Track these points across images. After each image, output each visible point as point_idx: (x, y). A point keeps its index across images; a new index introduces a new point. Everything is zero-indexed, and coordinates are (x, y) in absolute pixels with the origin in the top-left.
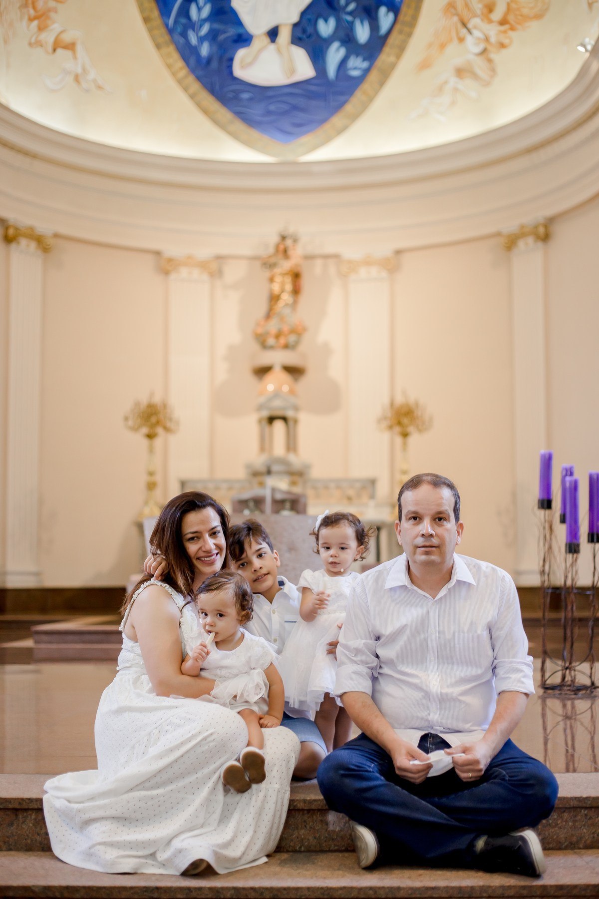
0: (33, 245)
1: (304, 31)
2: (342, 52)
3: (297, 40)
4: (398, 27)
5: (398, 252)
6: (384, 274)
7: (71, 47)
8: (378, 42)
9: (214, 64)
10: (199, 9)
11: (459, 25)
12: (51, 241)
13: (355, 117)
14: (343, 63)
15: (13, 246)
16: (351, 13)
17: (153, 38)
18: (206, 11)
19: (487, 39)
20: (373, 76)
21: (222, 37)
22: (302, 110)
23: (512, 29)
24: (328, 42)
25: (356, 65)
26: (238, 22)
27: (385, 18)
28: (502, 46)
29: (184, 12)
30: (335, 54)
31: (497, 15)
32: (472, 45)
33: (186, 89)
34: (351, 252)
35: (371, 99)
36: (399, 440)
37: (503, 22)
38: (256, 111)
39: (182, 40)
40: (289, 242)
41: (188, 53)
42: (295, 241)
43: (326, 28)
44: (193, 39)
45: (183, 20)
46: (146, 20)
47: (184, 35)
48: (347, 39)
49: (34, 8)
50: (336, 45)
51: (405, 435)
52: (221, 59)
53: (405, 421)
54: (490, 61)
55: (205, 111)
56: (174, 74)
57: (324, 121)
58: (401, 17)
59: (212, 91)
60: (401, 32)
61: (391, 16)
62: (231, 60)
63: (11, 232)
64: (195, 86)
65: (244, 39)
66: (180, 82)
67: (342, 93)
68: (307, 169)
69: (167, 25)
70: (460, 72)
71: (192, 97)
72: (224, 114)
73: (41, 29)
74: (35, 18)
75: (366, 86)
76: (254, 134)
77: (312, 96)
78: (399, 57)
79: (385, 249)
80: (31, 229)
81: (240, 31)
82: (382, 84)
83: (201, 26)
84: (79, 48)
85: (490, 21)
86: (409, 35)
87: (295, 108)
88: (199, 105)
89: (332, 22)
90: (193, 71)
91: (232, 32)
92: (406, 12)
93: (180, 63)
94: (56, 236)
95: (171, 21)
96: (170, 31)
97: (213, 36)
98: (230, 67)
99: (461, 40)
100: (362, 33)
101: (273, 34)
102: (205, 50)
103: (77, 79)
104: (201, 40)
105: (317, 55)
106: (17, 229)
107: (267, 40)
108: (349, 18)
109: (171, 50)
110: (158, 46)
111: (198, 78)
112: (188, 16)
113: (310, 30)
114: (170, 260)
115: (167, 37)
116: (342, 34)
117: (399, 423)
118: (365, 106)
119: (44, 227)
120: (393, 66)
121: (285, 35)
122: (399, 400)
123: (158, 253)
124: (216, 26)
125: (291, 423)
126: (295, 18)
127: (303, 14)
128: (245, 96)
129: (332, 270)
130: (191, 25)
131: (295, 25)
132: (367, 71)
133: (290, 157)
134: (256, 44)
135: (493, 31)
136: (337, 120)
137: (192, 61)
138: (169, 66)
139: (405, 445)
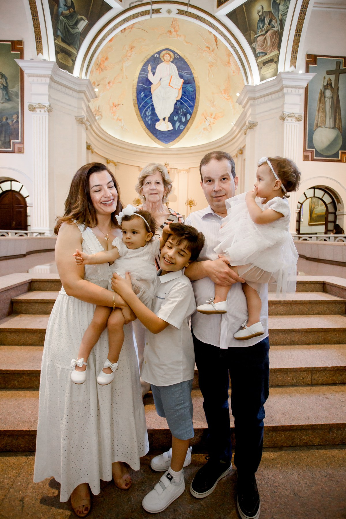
0: (113, 164)
1: (171, 119)
2: (179, 124)
3: (169, 121)
4: (191, 119)
5: (189, 168)
6: (187, 173)
7: (120, 120)
8: (187, 122)
9: (151, 126)
10: (148, 113)
11: (205, 119)
12: (117, 163)
13: (181, 139)
14: (179, 126)
15: (109, 164)
16: (181, 115)
17: (138, 119)
18: (150, 113)
19: (210, 122)
20: (185, 129)
21: (153, 119)
22: (171, 137)
23: (216, 120)
24: (176, 121)
25: (182, 127)
26: (157, 116)
27: (189, 116)
28: (214, 123)
29: (145, 113)
30: (177, 124)
31: (213, 116)
32: (207, 123)
33: (145, 131)
34: (179, 168)
35: (185, 135)
36: (189, 207)
37: (214, 118)
38: (160, 136)
39: (144, 120)
40: (167, 165)
41: (146, 123)
42: (168, 165)
43: (176, 118)
44: (147, 120)
45: (145, 115)
46: (137, 115)
47: (145, 119)
48: (180, 120)
49: (113, 110)
50: (178, 122)
51: (191, 207)
52: (153, 124)
53: (191, 204)
54: (211, 127)
55: (149, 136)
56: (143, 127)
57: (175, 139)
58: (192, 116)
59: (151, 132)
60: (192, 120)
61: (190, 116)
62: (155, 125)
63: (108, 161)
64: (147, 130)
65: (158, 120)
66: (144, 129)
67: (178, 133)
68: (171, 150)
69: (141, 116)
70: (204, 129)
71: (147, 133)
72: (153, 137)
73: (114, 115)
74: (113, 113)
75: (184, 132)
76: (160, 142)
77: (172, 134)
78: (191, 125)
79: (187, 167)
80: (113, 160)
81: (157, 118)
82: (187, 131)
83: (149, 117)
84: (122, 120)
85: (212, 118)
86: (194, 120)
87: (169, 136)
88: (148, 135)
89: (177, 117)
90: (147, 127)
91: (155, 118)
92: (193, 115)
93: (144, 125)
94: (118, 162)
95: (142, 115)
96: (142, 118)
97: (151, 119)
98: (155, 126)
99: (205, 122)
100: (183, 120)
101: (164, 119)
102: (149, 122)
103: (122, 127)
104: (149, 120)
105: (174, 124)
106: (109, 160)
107: (163, 120)
108: (181, 116)
109: (142, 122)
110: (139, 121)
111: (148, 128)
112: (146, 115)
113: (172, 118)
114: (142, 168)
115: (141, 119)
116: (179, 120)
117: (190, 204)
118: (183, 136)
119: (115, 160)
120: (190, 127)
121: (167, 119)
122: (190, 199)
123: (139, 167)
124: (152, 117)
125: (167, 204)
126: (169, 116)
127: (171, 115)
128: (158, 133)
129: (176, 172)
130: (146, 116)
131: (169, 117)
132: (184, 128)
133: (167, 147)
134: (160, 121)
135: (212, 120)
136: (177, 139)
137: (147, 125)
138: (142, 125)
139: (191, 208)
